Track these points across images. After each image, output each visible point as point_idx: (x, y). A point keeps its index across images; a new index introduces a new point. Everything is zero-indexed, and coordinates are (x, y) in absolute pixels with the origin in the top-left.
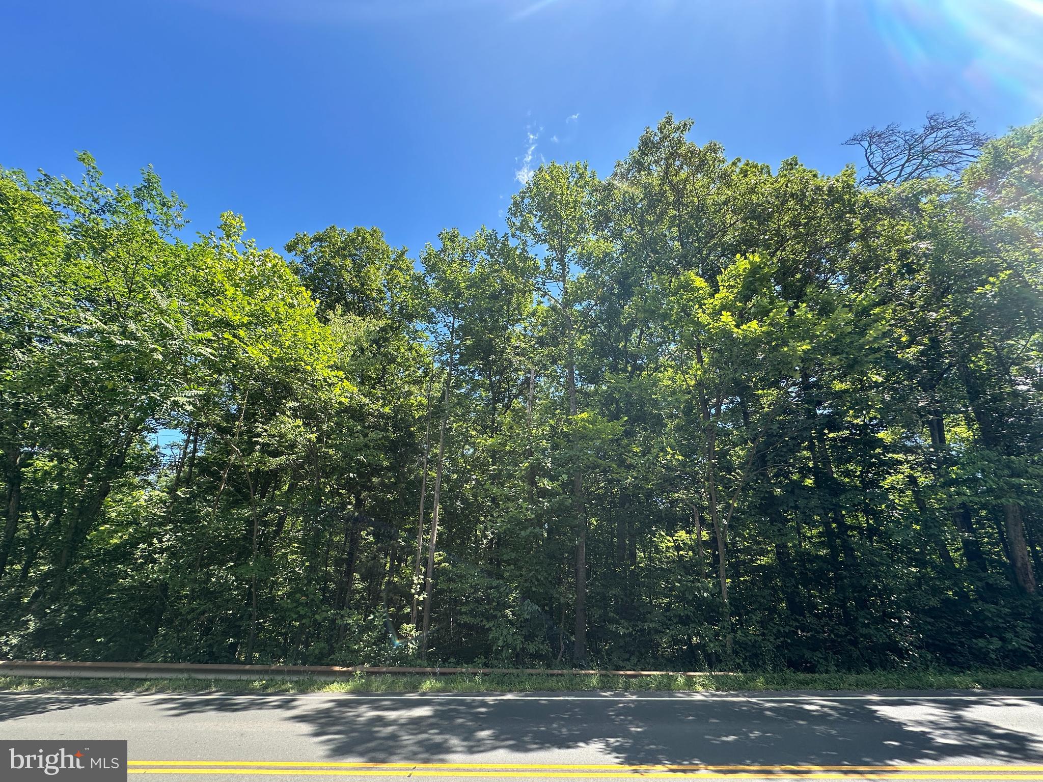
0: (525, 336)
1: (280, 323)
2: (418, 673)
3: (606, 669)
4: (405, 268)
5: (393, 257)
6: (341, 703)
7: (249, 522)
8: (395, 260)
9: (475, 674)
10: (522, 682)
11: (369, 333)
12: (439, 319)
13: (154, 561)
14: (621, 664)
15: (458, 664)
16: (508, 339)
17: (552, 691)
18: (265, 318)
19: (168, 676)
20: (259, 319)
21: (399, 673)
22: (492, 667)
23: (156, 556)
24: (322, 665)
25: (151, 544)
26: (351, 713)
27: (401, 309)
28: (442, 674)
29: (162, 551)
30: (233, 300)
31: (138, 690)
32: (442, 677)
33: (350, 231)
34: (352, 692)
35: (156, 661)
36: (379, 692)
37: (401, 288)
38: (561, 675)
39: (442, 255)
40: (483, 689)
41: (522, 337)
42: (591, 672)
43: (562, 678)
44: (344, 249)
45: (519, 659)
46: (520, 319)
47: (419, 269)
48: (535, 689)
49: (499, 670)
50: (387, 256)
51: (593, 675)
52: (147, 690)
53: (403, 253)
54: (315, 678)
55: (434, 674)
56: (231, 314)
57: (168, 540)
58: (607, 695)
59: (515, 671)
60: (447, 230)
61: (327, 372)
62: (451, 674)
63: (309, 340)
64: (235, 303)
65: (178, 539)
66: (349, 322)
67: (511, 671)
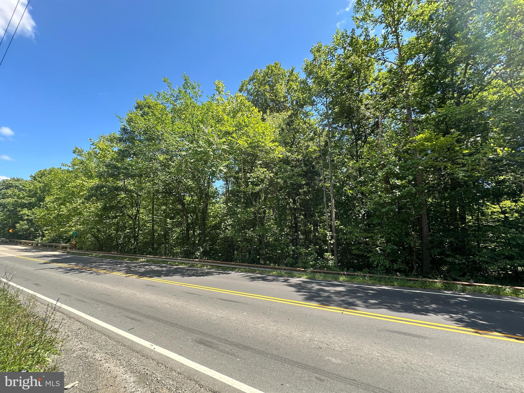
0: (371, 96)
1: (247, 126)
2: (336, 274)
3: (447, 280)
4: (295, 79)
5: (288, 74)
6: (304, 282)
7: (254, 213)
8: (289, 76)
9: (365, 276)
10: (392, 282)
11: (284, 120)
12: (318, 102)
13: (227, 229)
14: (458, 278)
15: (354, 271)
16: (361, 101)
17: (411, 287)
18: (241, 126)
19: (243, 267)
20: (239, 127)
21: (327, 273)
22: (373, 274)
23: (228, 227)
24: (294, 267)
25: (225, 223)
26: (309, 286)
27: (297, 102)
28: (347, 275)
29: (229, 225)
30: (228, 121)
31: (235, 271)
32: (348, 276)
33: (265, 69)
34: (309, 278)
35: (237, 262)
36: (320, 280)
37: (295, 91)
38: (416, 281)
39: (314, 63)
40: (370, 282)
41: (370, 97)
42: (436, 281)
43: (417, 282)
44: (264, 80)
45: (388, 271)
46: (367, 86)
47: (303, 76)
48: (401, 286)
49: (378, 275)
50: (285, 76)
51: (438, 283)
52: (238, 271)
53: (292, 71)
54: (292, 272)
55: (344, 274)
56: (229, 128)
57: (230, 222)
58: (449, 293)
59: (387, 277)
60: (315, 45)
61: (271, 145)
62: (352, 275)
63: (261, 131)
64: (229, 123)
65: (233, 221)
66: (274, 117)
67: (385, 276)
